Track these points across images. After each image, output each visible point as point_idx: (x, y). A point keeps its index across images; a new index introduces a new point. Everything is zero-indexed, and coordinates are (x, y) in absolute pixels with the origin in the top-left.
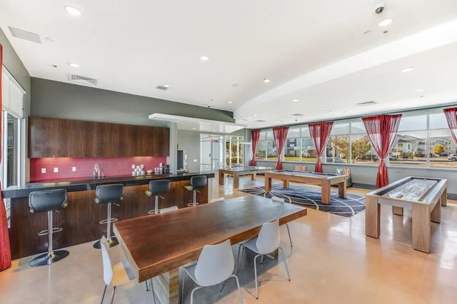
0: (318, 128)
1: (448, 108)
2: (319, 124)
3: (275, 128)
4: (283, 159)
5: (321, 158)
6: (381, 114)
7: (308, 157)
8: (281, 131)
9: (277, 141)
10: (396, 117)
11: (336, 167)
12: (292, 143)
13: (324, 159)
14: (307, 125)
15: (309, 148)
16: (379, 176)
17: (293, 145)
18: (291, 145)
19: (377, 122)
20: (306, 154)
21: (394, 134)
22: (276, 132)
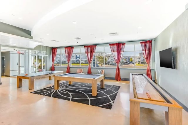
0: (89, 49)
1: (142, 41)
2: (90, 46)
3: (66, 48)
4: (71, 65)
5: (91, 64)
6: (117, 42)
7: (85, 64)
8: (69, 49)
9: (67, 55)
10: (123, 44)
11: (98, 69)
12: (78, 57)
13: (92, 65)
14: (84, 46)
15: (85, 60)
16: (117, 73)
17: (79, 58)
18: (77, 58)
19: (116, 46)
20: (84, 62)
21: (122, 52)
22: (67, 50)
